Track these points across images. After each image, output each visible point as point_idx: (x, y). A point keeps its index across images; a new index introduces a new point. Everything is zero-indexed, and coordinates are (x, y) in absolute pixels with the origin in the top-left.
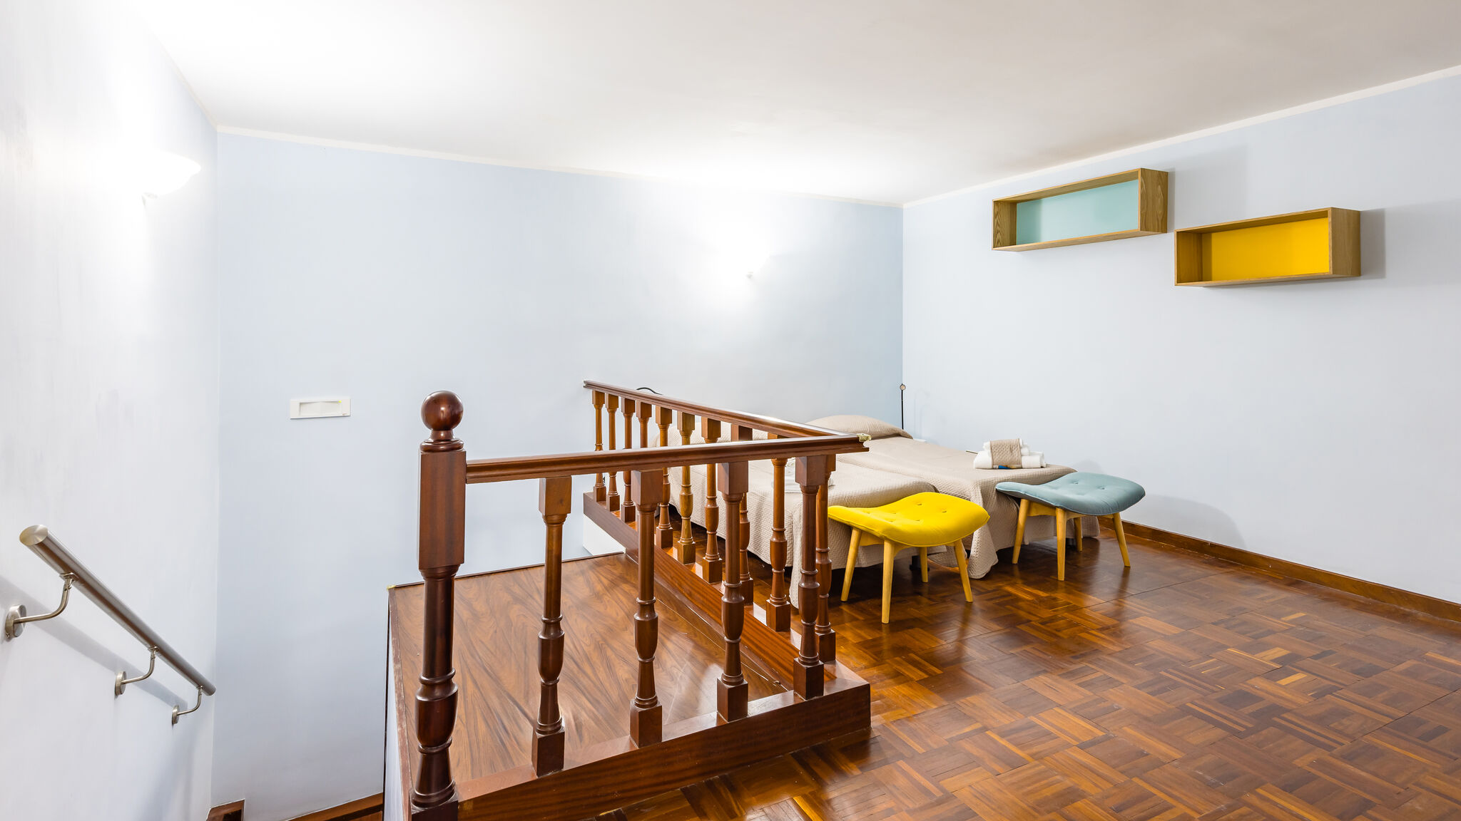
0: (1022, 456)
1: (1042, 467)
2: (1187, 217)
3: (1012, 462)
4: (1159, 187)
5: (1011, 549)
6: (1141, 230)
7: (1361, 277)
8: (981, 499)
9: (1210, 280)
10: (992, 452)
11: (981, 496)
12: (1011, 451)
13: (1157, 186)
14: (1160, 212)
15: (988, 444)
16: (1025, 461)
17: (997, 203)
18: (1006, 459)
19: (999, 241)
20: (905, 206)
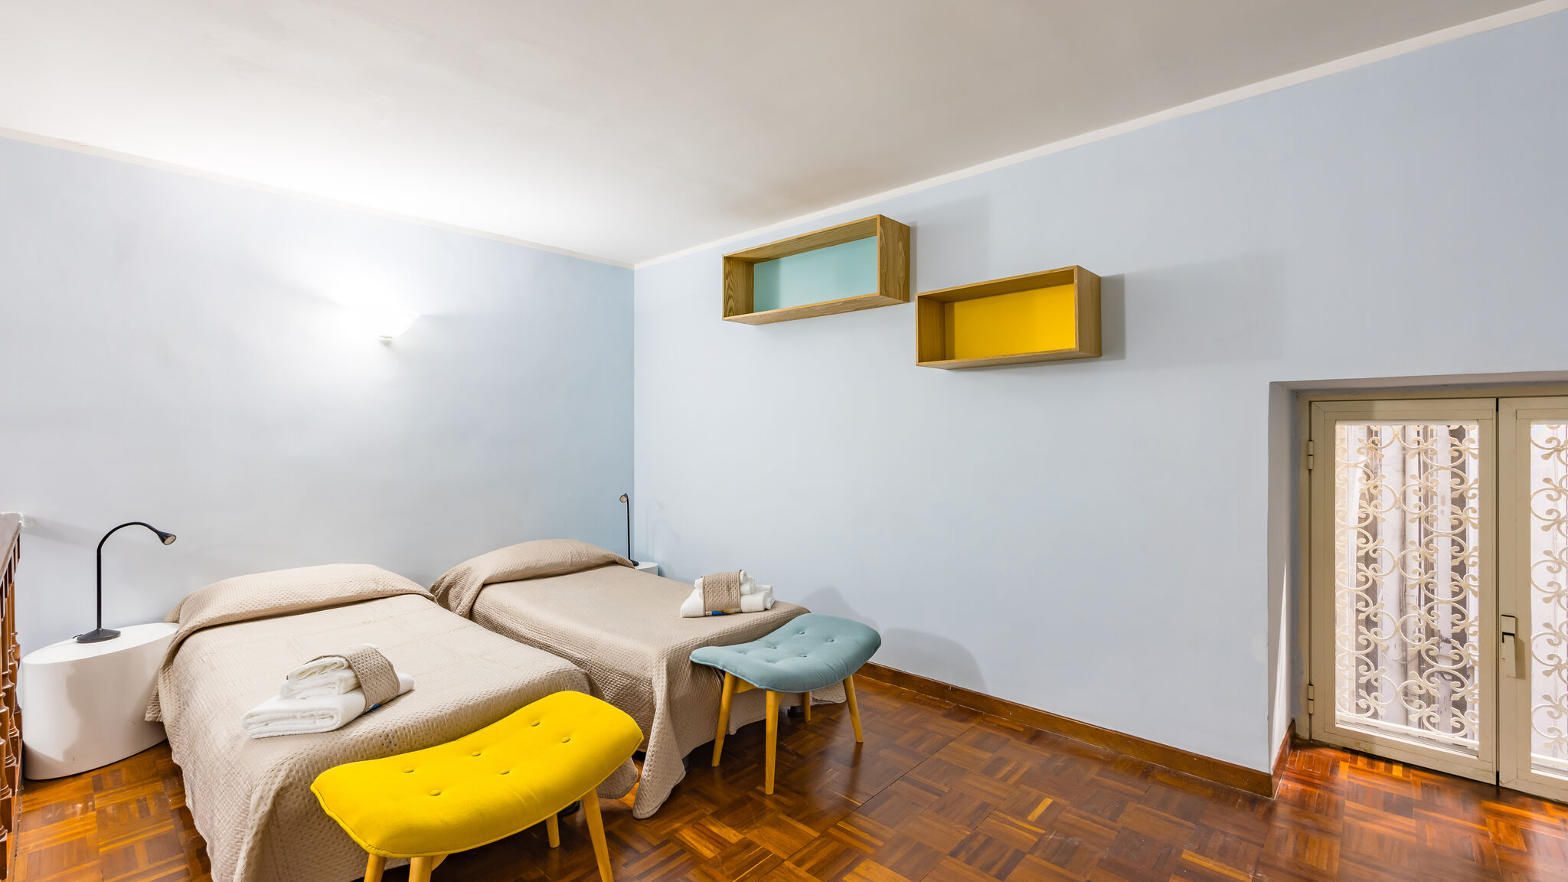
0: (741, 595)
1: (766, 609)
2: (929, 281)
3: (729, 606)
4: (900, 243)
5: (710, 745)
6: (881, 294)
7: (1102, 358)
8: (665, 680)
9: (952, 358)
10: (704, 592)
11: (665, 676)
12: (729, 589)
13: (899, 241)
14: (902, 275)
15: (699, 582)
16: (747, 602)
17: (728, 259)
18: (721, 601)
19: (731, 309)
20: (637, 267)
